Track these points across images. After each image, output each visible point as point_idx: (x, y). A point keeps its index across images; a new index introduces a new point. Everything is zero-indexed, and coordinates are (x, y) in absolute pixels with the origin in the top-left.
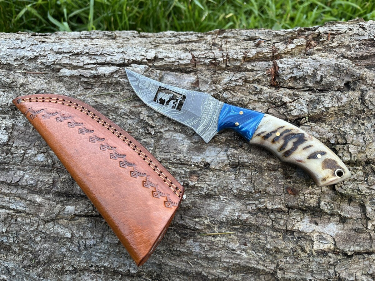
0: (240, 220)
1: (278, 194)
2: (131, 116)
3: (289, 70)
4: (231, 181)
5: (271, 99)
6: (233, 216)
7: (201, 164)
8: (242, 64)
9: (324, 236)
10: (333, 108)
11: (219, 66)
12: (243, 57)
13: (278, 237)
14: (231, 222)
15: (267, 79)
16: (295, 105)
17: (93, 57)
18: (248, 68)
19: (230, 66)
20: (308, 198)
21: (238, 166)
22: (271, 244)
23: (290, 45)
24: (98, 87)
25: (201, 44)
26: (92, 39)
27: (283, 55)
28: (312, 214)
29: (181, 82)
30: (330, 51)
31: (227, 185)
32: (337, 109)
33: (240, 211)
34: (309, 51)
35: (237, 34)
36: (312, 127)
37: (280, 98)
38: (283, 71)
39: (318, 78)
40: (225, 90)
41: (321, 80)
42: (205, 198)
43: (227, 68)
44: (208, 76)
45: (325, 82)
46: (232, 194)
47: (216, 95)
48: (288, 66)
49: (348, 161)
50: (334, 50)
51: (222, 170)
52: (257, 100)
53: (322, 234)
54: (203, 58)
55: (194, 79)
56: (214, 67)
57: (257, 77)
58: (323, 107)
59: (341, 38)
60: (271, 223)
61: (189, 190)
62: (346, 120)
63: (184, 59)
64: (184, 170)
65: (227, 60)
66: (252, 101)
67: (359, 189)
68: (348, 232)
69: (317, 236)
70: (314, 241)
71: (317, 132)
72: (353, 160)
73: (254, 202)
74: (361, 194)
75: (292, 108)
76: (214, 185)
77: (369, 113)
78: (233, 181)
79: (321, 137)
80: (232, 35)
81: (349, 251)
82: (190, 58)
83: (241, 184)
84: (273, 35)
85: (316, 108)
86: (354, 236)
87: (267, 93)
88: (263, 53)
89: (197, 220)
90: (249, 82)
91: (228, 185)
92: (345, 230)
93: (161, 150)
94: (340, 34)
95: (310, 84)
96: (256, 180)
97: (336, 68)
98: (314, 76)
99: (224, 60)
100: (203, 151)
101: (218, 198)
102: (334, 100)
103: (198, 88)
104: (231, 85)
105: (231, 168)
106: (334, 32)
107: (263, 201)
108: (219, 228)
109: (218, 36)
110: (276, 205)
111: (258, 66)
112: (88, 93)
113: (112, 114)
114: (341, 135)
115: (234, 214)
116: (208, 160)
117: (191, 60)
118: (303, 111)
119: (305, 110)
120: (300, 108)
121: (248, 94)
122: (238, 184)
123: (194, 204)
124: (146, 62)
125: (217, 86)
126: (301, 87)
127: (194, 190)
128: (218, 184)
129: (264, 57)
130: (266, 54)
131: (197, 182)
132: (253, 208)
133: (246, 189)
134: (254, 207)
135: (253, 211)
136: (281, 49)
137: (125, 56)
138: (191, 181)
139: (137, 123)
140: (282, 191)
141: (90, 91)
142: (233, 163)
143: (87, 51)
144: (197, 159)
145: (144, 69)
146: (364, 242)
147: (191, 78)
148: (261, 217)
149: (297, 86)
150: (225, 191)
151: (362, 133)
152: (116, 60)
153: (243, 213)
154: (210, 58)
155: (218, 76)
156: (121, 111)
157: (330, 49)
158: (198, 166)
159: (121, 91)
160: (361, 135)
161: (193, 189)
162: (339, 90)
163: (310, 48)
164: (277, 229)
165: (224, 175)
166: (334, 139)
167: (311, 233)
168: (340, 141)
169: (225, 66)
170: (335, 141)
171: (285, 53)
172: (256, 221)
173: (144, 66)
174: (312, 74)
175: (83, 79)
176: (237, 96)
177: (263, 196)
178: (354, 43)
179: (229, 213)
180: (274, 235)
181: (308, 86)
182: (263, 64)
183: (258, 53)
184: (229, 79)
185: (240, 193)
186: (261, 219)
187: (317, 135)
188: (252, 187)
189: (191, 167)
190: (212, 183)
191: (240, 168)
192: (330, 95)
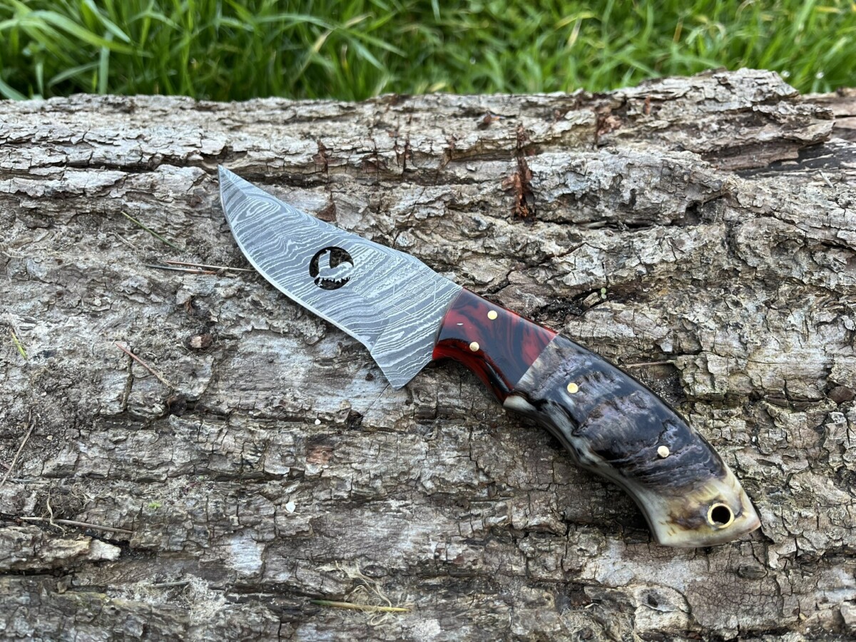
0: (441, 561)
1: (540, 487)
2: (153, 296)
3: (557, 180)
4: (419, 457)
5: (514, 248)
6: (424, 552)
7: (341, 418)
8: (443, 167)
9: (661, 591)
10: (664, 266)
11: (386, 171)
12: (446, 149)
13: (544, 604)
14: (419, 570)
15: (506, 202)
16: (572, 262)
17: (57, 148)
18: (458, 174)
19: (413, 172)
20: (616, 495)
21: (435, 417)
22: (526, 623)
23: (559, 123)
24: (67, 224)
25: (346, 124)
26: (72, 112)
27: (543, 147)
28: (627, 536)
30: (652, 138)
31: (406, 469)
32: (673, 268)
33: (442, 536)
34: (604, 137)
35: (438, 104)
36: (616, 312)
37: (537, 244)
38: (542, 180)
39: (624, 195)
40: (402, 227)
41: (633, 201)
42: (349, 507)
43: (406, 176)
44: (357, 194)
45: (643, 204)
46: (420, 493)
48: (554, 168)
49: (707, 395)
50: (661, 135)
51: (393, 431)
52: (481, 251)
53: (655, 587)
54: (347, 151)
55: (324, 201)
56: (373, 173)
57: (479, 197)
58: (641, 263)
59: (675, 109)
60: (524, 567)
61: (307, 488)
62: (697, 296)
63: (297, 154)
64: (291, 433)
65: (407, 156)
66: (470, 253)
67: (739, 465)
68: (722, 580)
69: (643, 593)
70: (635, 609)
71: (628, 325)
72: (718, 391)
73: (479, 511)
74: (744, 477)
75: (566, 267)
76: (372, 472)
77: (748, 276)
78: (423, 457)
79: (640, 336)
80: (426, 106)
81: (727, 628)
82: (312, 151)
83: (443, 464)
84: (522, 104)
85: (624, 267)
86: (735, 587)
87: (505, 234)
88: (494, 142)
89: (327, 568)
90: (461, 208)
91: (410, 469)
92: (712, 575)
93: (231, 382)
94: (674, 99)
95: (607, 210)
96: (481, 454)
97: (666, 171)
98: (615, 190)
99: (398, 155)
100: (345, 384)
101: (383, 504)
102: (666, 247)
104: (417, 216)
105: (419, 423)
106: (659, 96)
107: (502, 508)
108: (388, 587)
109: (392, 108)
110: (534, 517)
111: (484, 170)
112: (38, 239)
113: (102, 292)
114: (687, 331)
115: (427, 547)
116: (358, 406)
117: (315, 156)
118: (592, 274)
119: (599, 272)
120: (585, 267)
121: (460, 238)
122: (436, 464)
123: (317, 524)
124: (199, 160)
125: (381, 218)
126: (587, 218)
127: (320, 487)
128: (383, 470)
129: (497, 151)
130: (501, 143)
131: (326, 466)
132: (475, 527)
133: (456, 477)
134: (478, 525)
135: (476, 535)
136: (537, 133)
137: (145, 147)
138: (310, 462)
139: (170, 314)
140: (550, 477)
141: (43, 235)
142: (423, 411)
143: (45, 134)
144: (330, 403)
145: (193, 177)
146: (763, 602)
147: (316, 199)
148: (497, 551)
149: (577, 216)
150: (404, 486)
151: (737, 326)
152: (119, 156)
153: (449, 542)
154: (364, 152)
155: (384, 194)
156: (125, 283)
157: (653, 134)
158: (332, 424)
159: (130, 234)
160: (734, 330)
161: (316, 485)
162: (675, 222)
163: (606, 132)
164: (541, 580)
165: (399, 442)
166: (671, 341)
167: (627, 585)
168: (685, 345)
169: (401, 171)
170: (674, 347)
171: (547, 143)
172: (485, 563)
173: (193, 169)
174: (611, 187)
175: (25, 203)
176: (432, 243)
177: (501, 493)
178: (706, 120)
179: (412, 545)
180: (532, 599)
181: (603, 216)
182: (496, 167)
183: (483, 141)
184: (411, 202)
185: (442, 489)
186: (497, 555)
187: (629, 332)
188: (473, 471)
189: (312, 426)
190: (367, 466)
191: (440, 423)
192: (655, 235)
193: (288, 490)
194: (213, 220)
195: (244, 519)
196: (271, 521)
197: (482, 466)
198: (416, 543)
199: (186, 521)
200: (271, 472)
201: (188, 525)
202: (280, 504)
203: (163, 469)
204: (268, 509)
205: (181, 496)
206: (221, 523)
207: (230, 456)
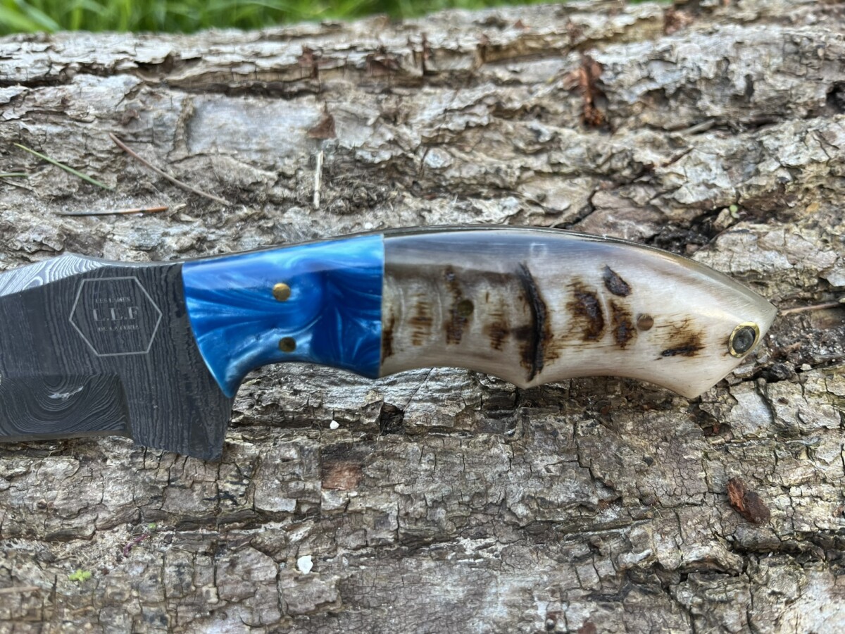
0: (558, 633)
1: (691, 501)
3: (637, 72)
4: (500, 468)
5: (594, 161)
6: (529, 620)
7: (369, 416)
8: (476, 68)
10: (814, 168)
11: (400, 72)
12: (477, 46)
15: (570, 106)
16: (682, 172)
18: (500, 76)
19: (438, 74)
20: (805, 501)
21: (515, 405)
23: (617, 17)
25: (334, 40)
29: (268, 129)
31: (482, 488)
32: (825, 171)
33: (553, 593)
36: (760, 235)
37: (627, 153)
38: (617, 74)
39: (736, 83)
41: (750, 90)
42: (398, 557)
43: (428, 78)
44: (364, 101)
45: (764, 93)
46: (507, 524)
47: (399, 162)
51: (455, 431)
52: (547, 169)
54: (343, 50)
55: (316, 115)
56: (382, 77)
57: (532, 101)
58: (782, 167)
60: (688, 630)
61: (326, 530)
63: (272, 56)
64: (295, 444)
65: (426, 56)
66: (531, 173)
71: (779, 251)
75: (674, 180)
76: (429, 497)
78: (505, 468)
79: (799, 266)
82: (294, 53)
83: (539, 477)
85: (757, 173)
87: (578, 144)
88: (539, 38)
90: (510, 114)
91: (487, 488)
95: (712, 106)
96: (596, 456)
97: (790, 48)
98: (724, 79)
99: (414, 53)
101: (452, 548)
102: (812, 142)
103: (331, 141)
104: (450, 126)
105: (490, 416)
107: (639, 537)
110: (691, 548)
111: (532, 71)
115: (532, 612)
116: (395, 397)
117: (299, 58)
118: (714, 186)
119: (724, 183)
120: (701, 179)
121: (513, 155)
122: (528, 477)
123: (346, 590)
124: (133, 69)
125: (400, 130)
126: (685, 121)
127: (347, 527)
128: (445, 490)
129: (544, 49)
131: (355, 494)
132: (603, 572)
133: (561, 494)
134: (606, 568)
135: (606, 584)
136: (593, 27)
138: (329, 489)
140: (703, 484)
142: (495, 396)
144: (351, 395)
145: (123, 88)
147: (304, 113)
148: (642, 608)
149: (670, 120)
150: (480, 516)
152: (18, 69)
153: (565, 601)
154: (366, 51)
155: (401, 101)
156: (23, 237)
158: (356, 426)
159: (33, 172)
161: (340, 524)
162: (815, 112)
165: (464, 447)
169: (418, 72)
171: (607, 39)
173: (123, 78)
174: (717, 76)
176: (474, 162)
177: (634, 514)
179: (506, 610)
181: (709, 114)
182: (549, 66)
184: (440, 111)
185: (542, 514)
186: (643, 615)
187: (783, 262)
188: (585, 482)
189: (326, 431)
190: (419, 488)
191: (526, 412)
192: (792, 129)
193: (295, 537)
194: (157, 146)
195: (227, 589)
196: (273, 590)
197: (599, 474)
198: (512, 605)
199: (128, 601)
200: (267, 508)
201: (132, 607)
202: (284, 561)
203: (89, 517)
204: (264, 570)
205: (119, 560)
206: (189, 600)
207: (198, 487)
